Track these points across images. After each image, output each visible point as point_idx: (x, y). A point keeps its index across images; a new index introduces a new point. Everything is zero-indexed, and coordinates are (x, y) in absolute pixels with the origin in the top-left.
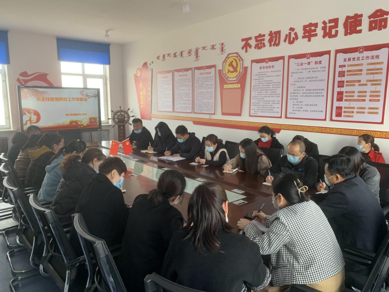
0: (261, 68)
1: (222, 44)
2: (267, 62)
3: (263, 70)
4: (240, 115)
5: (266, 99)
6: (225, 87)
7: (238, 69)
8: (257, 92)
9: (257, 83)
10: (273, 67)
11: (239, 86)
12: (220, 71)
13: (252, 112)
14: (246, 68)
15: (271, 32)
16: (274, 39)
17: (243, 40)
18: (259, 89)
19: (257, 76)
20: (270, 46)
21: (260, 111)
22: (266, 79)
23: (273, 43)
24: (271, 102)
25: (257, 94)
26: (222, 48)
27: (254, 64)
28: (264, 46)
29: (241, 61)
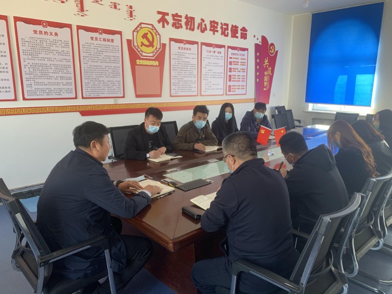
0: (179, 48)
1: (131, 7)
2: (185, 44)
3: (181, 51)
4: (160, 96)
5: (185, 79)
6: (138, 63)
8: (176, 71)
9: (177, 62)
10: (190, 49)
11: (157, 63)
12: (129, 41)
13: (173, 92)
14: (164, 45)
16: (190, 23)
17: (159, 13)
18: (179, 69)
19: (176, 56)
20: (187, 29)
21: (180, 90)
22: (185, 60)
23: (189, 27)
24: (189, 82)
26: (131, 12)
28: (182, 27)
29: (158, 36)
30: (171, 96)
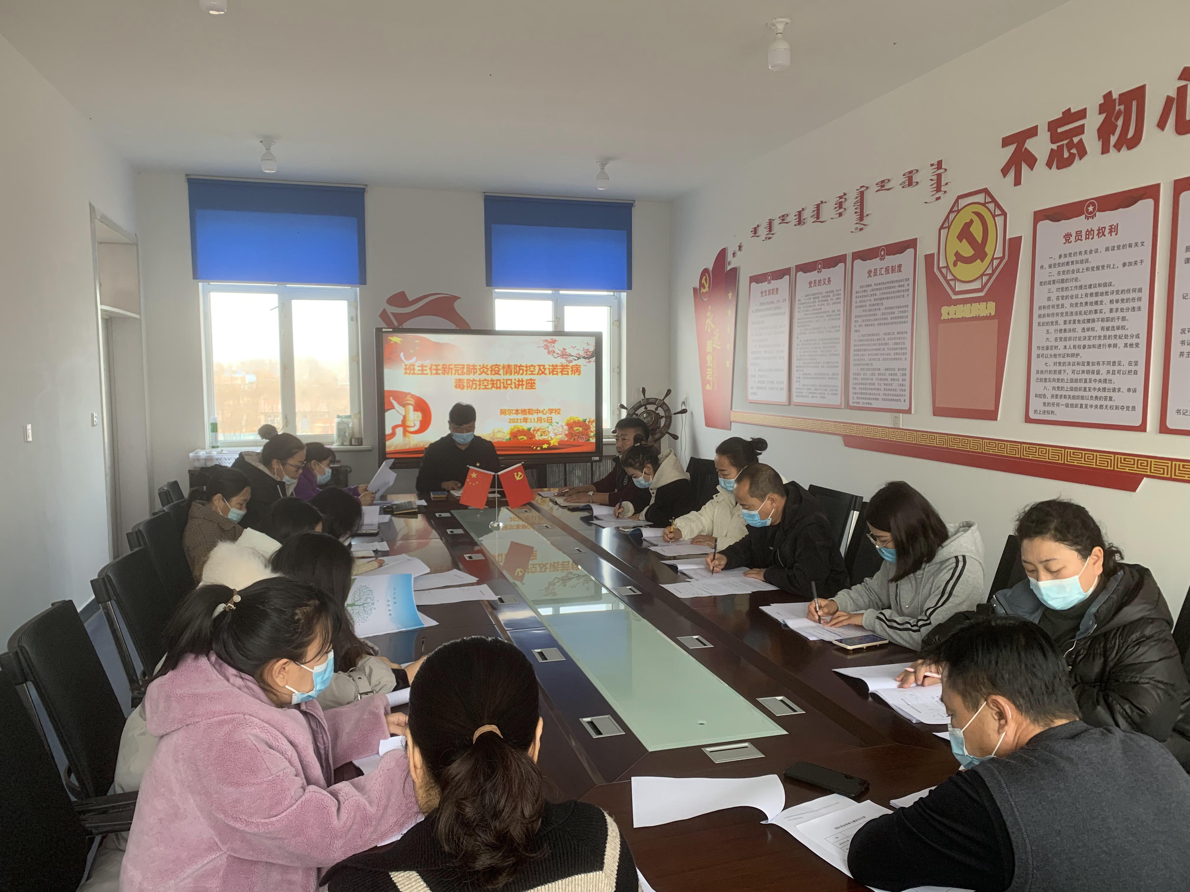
0: (1067, 237)
1: (940, 163)
2: (1091, 216)
3: (1075, 246)
4: (991, 415)
5: (1086, 355)
6: (944, 316)
7: (989, 249)
8: (1052, 328)
9: (1053, 296)
10: (1114, 229)
11: (990, 308)
12: (929, 259)
13: (1036, 404)
14: (1015, 244)
15: (1108, 96)
16: (1120, 123)
17: (1006, 142)
18: (1061, 320)
19: (1055, 271)
20: (1105, 150)
21: (1063, 401)
22: (1086, 278)
23: (1113, 139)
24: (1103, 369)
25: (1052, 337)
26: (939, 176)
27: (1044, 225)
28: (1083, 153)
29: (1000, 220)
30: (1028, 420)
